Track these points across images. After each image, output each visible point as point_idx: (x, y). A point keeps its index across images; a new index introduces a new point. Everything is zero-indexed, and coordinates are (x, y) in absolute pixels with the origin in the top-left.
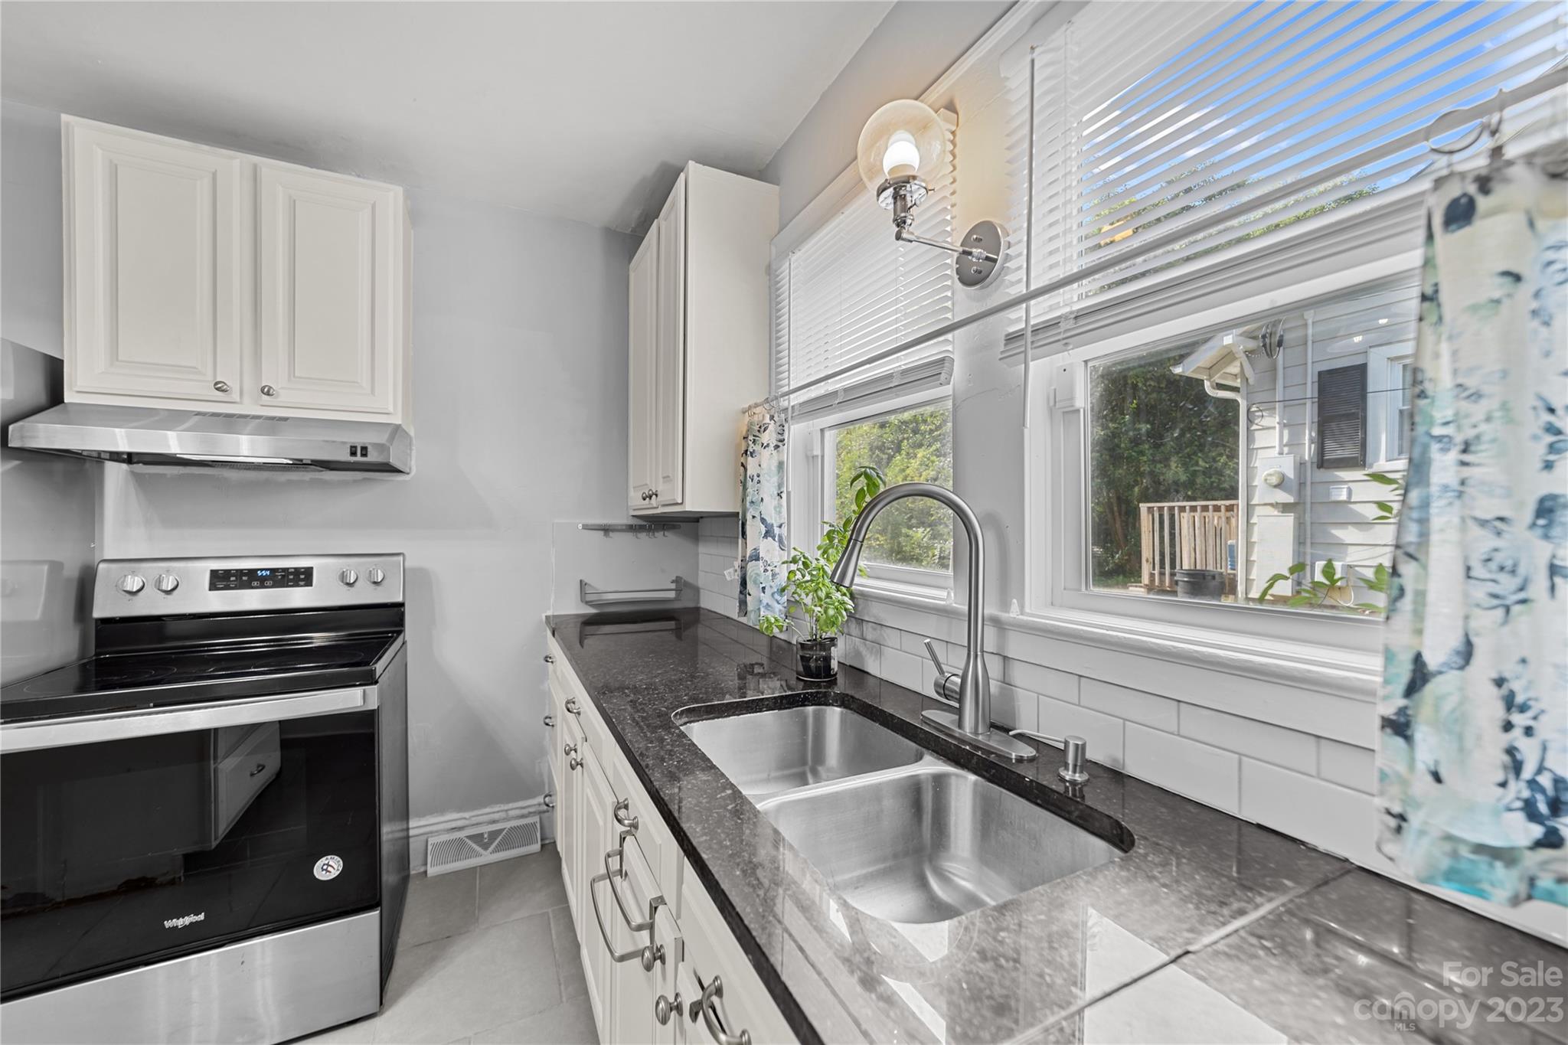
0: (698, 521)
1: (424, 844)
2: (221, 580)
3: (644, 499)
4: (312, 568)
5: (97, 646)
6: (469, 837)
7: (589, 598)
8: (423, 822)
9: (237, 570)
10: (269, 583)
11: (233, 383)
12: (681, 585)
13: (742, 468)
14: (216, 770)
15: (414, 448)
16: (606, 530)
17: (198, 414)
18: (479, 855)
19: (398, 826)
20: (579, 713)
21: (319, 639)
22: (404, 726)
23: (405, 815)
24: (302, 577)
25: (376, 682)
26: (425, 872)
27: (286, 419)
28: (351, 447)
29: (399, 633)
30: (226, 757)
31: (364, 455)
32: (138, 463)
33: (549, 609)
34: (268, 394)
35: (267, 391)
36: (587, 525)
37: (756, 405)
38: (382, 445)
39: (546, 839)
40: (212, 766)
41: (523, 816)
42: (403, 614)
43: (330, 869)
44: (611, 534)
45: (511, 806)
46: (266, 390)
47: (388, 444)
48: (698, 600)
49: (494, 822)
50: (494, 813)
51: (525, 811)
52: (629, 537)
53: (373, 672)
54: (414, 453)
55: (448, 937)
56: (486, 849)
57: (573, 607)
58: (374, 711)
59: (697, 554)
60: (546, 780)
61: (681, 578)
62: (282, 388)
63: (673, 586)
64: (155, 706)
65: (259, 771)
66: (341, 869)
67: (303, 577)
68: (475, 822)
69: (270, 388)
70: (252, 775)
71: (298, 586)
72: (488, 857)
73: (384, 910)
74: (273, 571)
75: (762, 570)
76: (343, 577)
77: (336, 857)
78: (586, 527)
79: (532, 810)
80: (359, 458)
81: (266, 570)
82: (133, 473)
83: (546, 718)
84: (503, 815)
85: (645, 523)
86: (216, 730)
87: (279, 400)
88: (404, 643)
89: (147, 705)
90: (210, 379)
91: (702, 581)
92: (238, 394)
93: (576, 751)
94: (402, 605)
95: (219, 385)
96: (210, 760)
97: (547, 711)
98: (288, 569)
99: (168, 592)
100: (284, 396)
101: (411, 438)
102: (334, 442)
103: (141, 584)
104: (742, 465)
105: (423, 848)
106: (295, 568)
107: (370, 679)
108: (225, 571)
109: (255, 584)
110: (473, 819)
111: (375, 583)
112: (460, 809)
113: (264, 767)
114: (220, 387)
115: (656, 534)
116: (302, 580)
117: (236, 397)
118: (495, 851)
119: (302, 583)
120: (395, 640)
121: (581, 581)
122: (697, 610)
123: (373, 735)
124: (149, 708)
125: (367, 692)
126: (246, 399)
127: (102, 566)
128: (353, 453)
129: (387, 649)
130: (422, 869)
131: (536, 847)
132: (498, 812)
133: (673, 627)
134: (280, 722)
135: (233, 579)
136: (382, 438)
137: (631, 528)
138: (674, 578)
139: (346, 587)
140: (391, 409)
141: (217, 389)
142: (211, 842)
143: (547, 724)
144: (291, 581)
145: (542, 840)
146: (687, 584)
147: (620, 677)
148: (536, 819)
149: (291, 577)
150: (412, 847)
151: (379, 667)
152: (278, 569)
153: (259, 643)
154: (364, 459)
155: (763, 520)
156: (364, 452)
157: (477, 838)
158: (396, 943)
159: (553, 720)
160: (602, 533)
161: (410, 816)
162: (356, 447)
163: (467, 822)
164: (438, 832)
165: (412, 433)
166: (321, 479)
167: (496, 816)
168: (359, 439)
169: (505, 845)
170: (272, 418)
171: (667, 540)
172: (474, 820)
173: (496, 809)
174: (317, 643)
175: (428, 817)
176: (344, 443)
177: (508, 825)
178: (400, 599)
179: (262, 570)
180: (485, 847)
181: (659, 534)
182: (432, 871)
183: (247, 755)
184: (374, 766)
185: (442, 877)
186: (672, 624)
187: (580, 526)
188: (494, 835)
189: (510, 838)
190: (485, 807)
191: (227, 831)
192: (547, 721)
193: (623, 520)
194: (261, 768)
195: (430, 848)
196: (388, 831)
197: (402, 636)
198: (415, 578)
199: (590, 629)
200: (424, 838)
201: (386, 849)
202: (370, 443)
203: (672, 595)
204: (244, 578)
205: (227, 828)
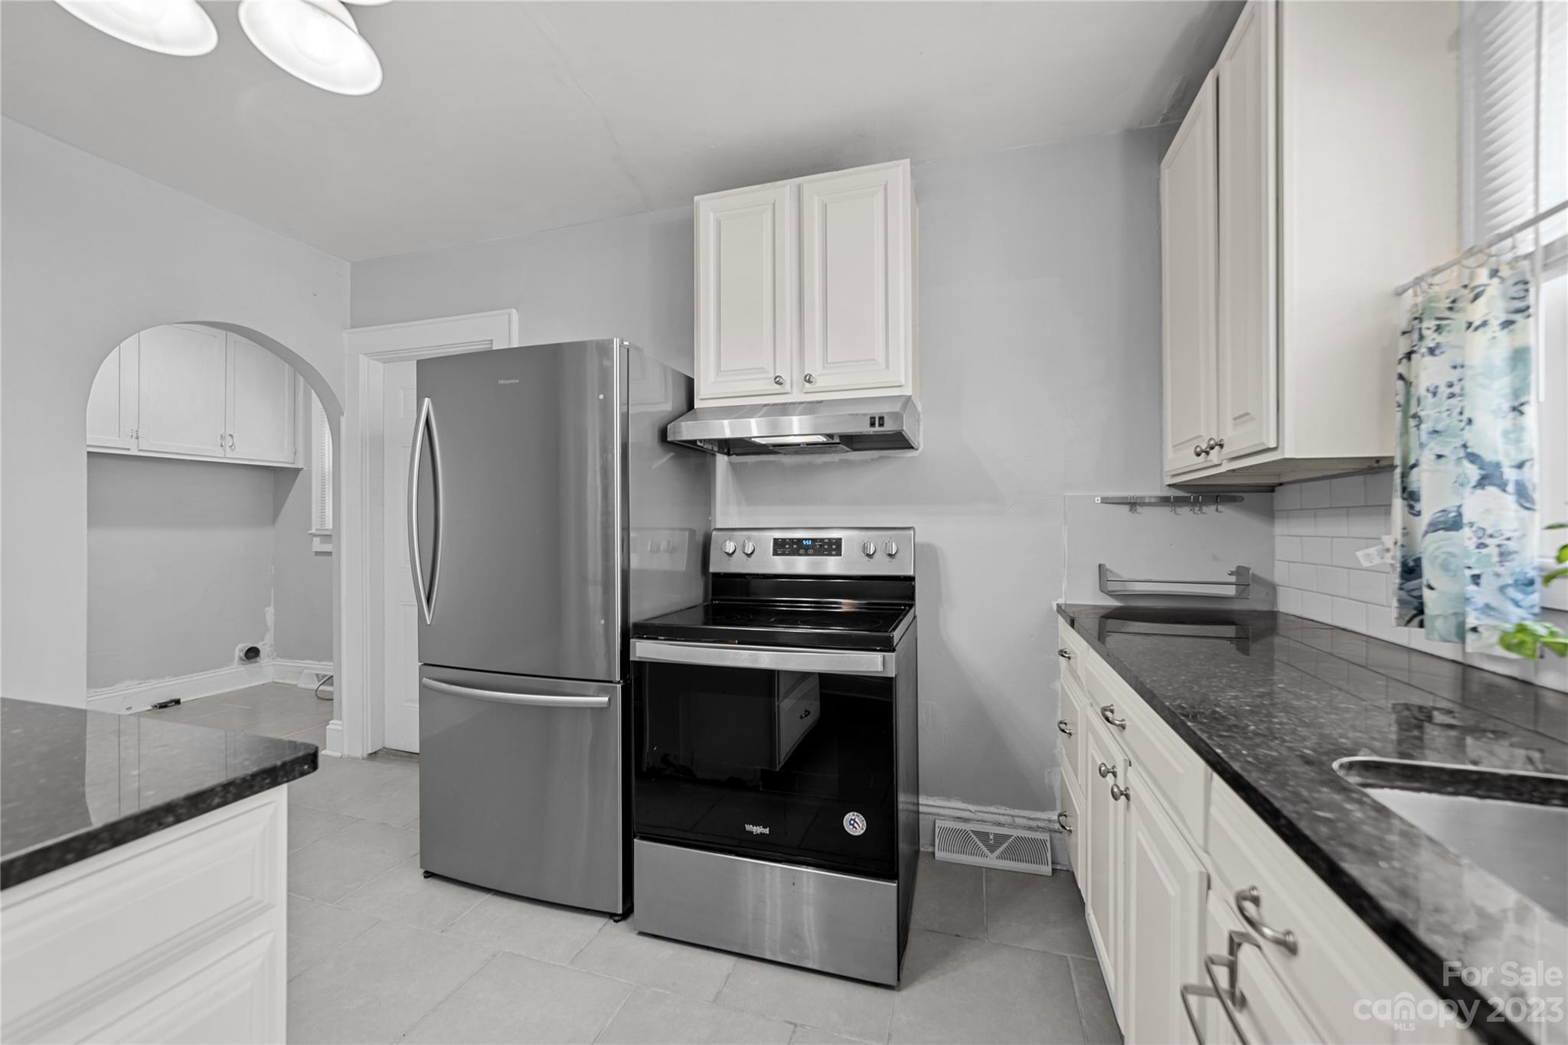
0: (1273, 491)
1: (932, 824)
2: (782, 547)
3: (1198, 455)
4: (841, 539)
5: (713, 595)
6: (975, 833)
7: (1111, 587)
8: (930, 802)
9: (790, 539)
10: (811, 551)
11: (786, 378)
12: (1244, 578)
13: (1400, 383)
14: (778, 706)
15: (921, 423)
16: (1133, 504)
17: (765, 405)
18: (983, 855)
19: (911, 799)
20: (1123, 727)
21: (846, 605)
22: (915, 701)
23: (916, 792)
24: (834, 547)
25: (894, 650)
26: (933, 853)
27: (821, 402)
28: (871, 418)
29: (911, 606)
30: (786, 696)
31: (881, 425)
32: (733, 454)
33: (1061, 597)
34: (809, 381)
35: (808, 380)
36: (1108, 498)
37: (1437, 271)
38: (897, 413)
39: (1058, 864)
40: (777, 704)
41: (1030, 828)
42: (914, 587)
43: (855, 825)
44: (1139, 509)
45: (1017, 812)
46: (808, 378)
47: (901, 412)
48: (1274, 602)
49: (999, 824)
50: (999, 814)
51: (1034, 824)
52: (1165, 512)
53: (891, 639)
54: (921, 427)
55: (958, 936)
56: (992, 851)
57: (1089, 596)
58: (891, 679)
59: (1273, 537)
60: (1058, 795)
61: (1248, 569)
62: (819, 375)
63: (1233, 579)
64: (738, 644)
65: (806, 716)
66: (865, 829)
67: (832, 547)
68: (979, 818)
69: (811, 375)
70: (801, 717)
71: (830, 555)
72: (991, 860)
73: (900, 883)
74: (814, 540)
75: (1471, 545)
76: (864, 548)
77: (861, 816)
78: (1106, 501)
79: (1040, 824)
80: (877, 428)
81: (809, 539)
82: (731, 463)
83: (1061, 723)
84: (1009, 820)
85: (1189, 495)
86: (778, 671)
87: (816, 385)
88: (915, 617)
89: (732, 641)
90: (772, 376)
91: (1279, 575)
92: (790, 385)
93: (1115, 774)
94: (912, 579)
95: (777, 379)
96: (775, 697)
97: (1059, 714)
98: (824, 539)
99: (749, 555)
100: (820, 383)
101: (919, 414)
102: (857, 415)
103: (734, 548)
104: (1401, 377)
105: (931, 828)
106: (829, 539)
107: (888, 646)
108: (783, 539)
109: (802, 551)
110: (978, 814)
111: (890, 555)
112: (965, 800)
113: (809, 713)
114: (778, 381)
115: (1205, 509)
116: (834, 550)
117: (787, 388)
118: (999, 857)
119: (834, 553)
120: (908, 612)
121: (1100, 565)
122: (1273, 615)
123: (891, 703)
124: (735, 644)
125: (887, 658)
126: (795, 389)
127: (714, 533)
128: (873, 424)
129: (902, 619)
130: (930, 850)
131: (1047, 870)
132: (1003, 815)
133: (1233, 635)
134: (819, 673)
135: (787, 546)
136: (896, 408)
137: (1165, 501)
138: (1234, 569)
139: (867, 559)
140: (903, 382)
141: (776, 383)
142: (776, 766)
143: (1063, 731)
144: (826, 550)
145: (1052, 863)
146: (1257, 579)
147: (1196, 688)
148: (1046, 836)
149: (826, 547)
150: (921, 823)
151: (897, 634)
152: (817, 539)
153: (806, 603)
154: (882, 429)
155: (1473, 458)
156: (881, 422)
157: (983, 836)
158: (910, 918)
159: (1068, 727)
160: (1126, 508)
161: (920, 792)
162: (874, 418)
163: (972, 816)
164: (945, 817)
165: (920, 409)
166: (846, 460)
167: (1002, 819)
168: (876, 410)
169: (1011, 854)
170: (812, 402)
171: (1225, 516)
172: (980, 816)
173: (1002, 811)
174: (845, 609)
175: (935, 798)
176: (865, 415)
177: (1016, 833)
178: (911, 573)
179: (806, 539)
180: (992, 849)
181: (1210, 510)
182: (939, 855)
183: (799, 699)
184: (892, 734)
185: (948, 865)
186: (1230, 631)
187: (1098, 500)
188: (1001, 839)
189: (1018, 849)
190: (991, 805)
191: (787, 757)
192: (1063, 726)
193: (1155, 490)
194: (807, 713)
195: (937, 831)
196: (903, 799)
197: (913, 609)
198: (926, 553)
199: (1112, 624)
200: (932, 818)
201: (902, 817)
202: (886, 413)
203: (1231, 591)
204: (795, 546)
205: (786, 755)
